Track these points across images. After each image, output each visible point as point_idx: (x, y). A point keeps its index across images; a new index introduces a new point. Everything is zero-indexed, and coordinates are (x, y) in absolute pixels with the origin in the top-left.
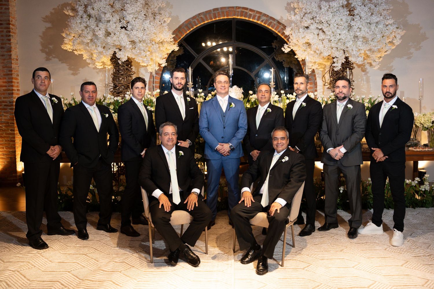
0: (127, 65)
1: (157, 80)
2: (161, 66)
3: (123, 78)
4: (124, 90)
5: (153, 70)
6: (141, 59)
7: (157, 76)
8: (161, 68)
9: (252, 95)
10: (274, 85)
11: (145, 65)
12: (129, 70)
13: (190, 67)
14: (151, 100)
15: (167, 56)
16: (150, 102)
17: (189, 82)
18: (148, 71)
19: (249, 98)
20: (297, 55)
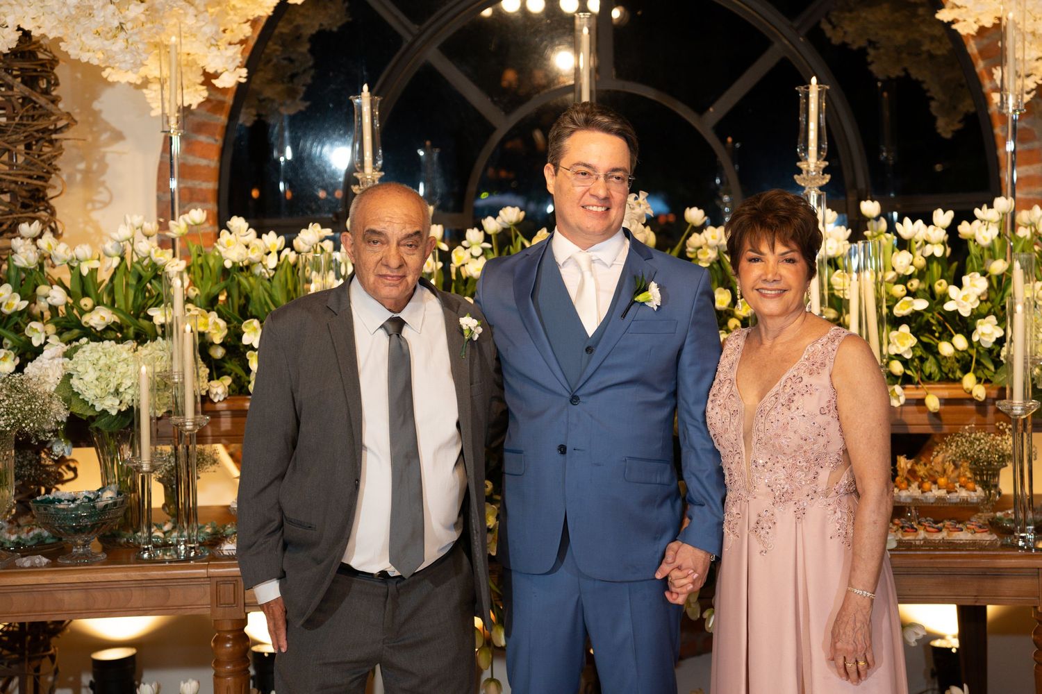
0: (30, 81)
1: (203, 162)
2: (218, 83)
3: (9, 150)
4: (11, 212)
5: (167, 105)
6: (96, 43)
7: (202, 138)
8: (220, 97)
9: (700, 229)
10: (825, 171)
11: (134, 78)
12: (41, 107)
13: (365, 87)
14: (155, 266)
15: (247, 30)
16: (148, 274)
17: (362, 168)
18: (153, 114)
19: (684, 246)
20: (948, 5)
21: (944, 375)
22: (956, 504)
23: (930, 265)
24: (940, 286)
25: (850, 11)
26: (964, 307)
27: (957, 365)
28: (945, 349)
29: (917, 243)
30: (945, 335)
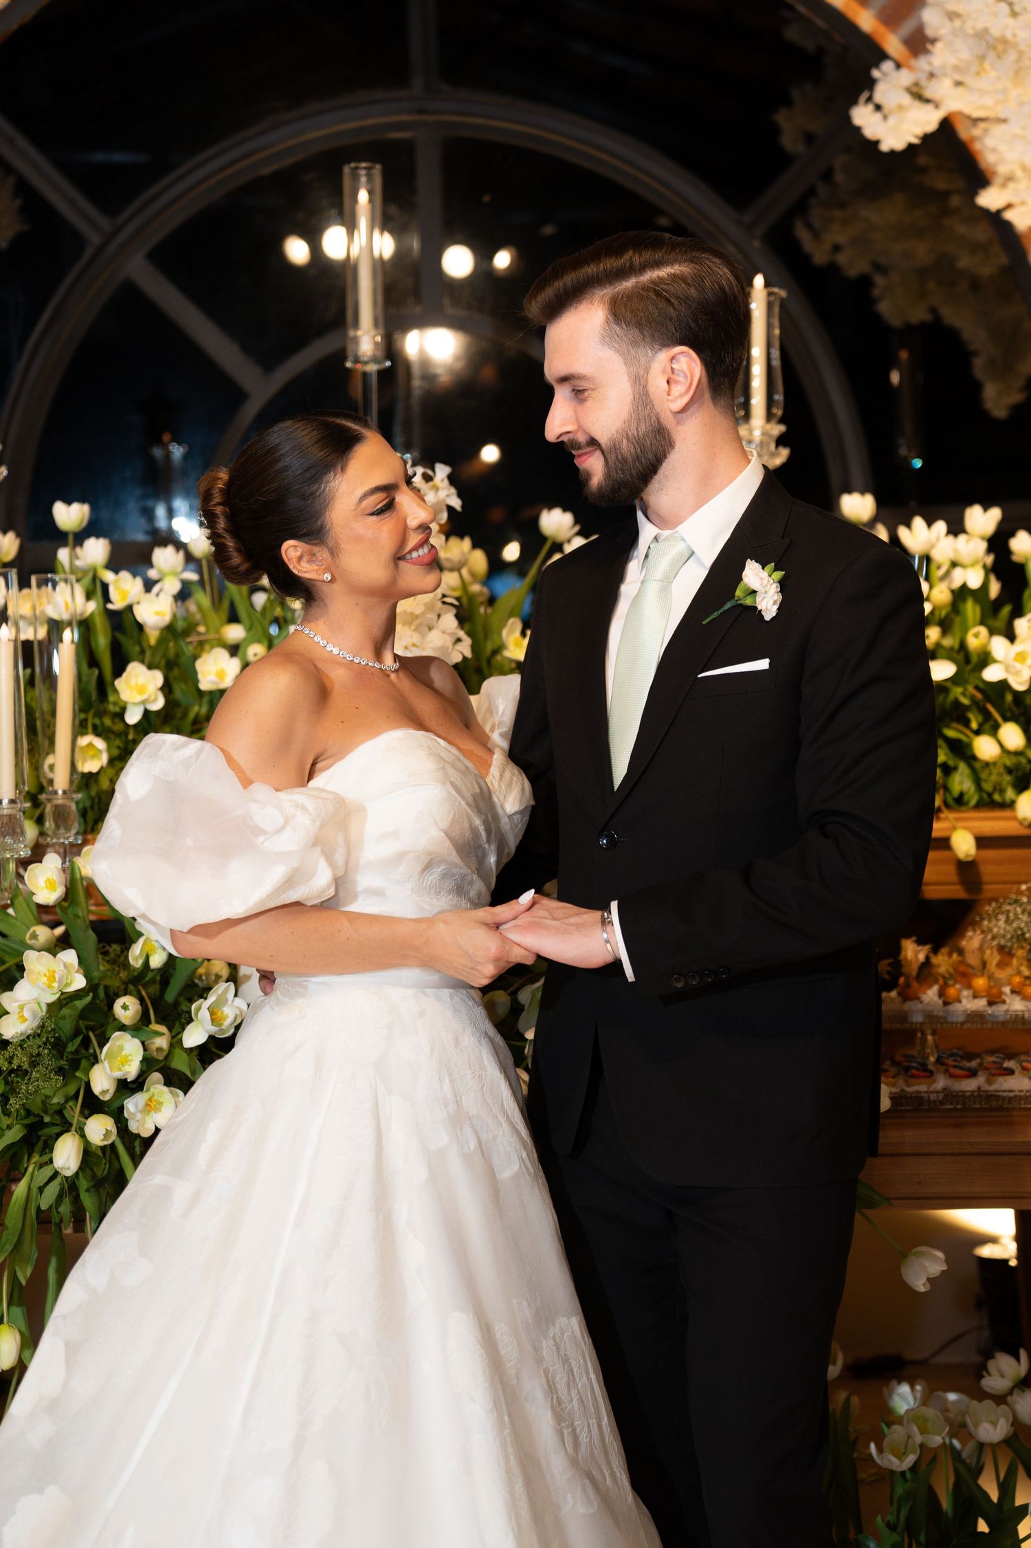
20: (998, 181)
21: (985, 796)
22: (1004, 1023)
23: (961, 606)
24: (977, 637)
25: (842, 206)
26: (1017, 673)
27: (1007, 778)
28: (985, 747)
29: (939, 567)
30: (987, 726)
